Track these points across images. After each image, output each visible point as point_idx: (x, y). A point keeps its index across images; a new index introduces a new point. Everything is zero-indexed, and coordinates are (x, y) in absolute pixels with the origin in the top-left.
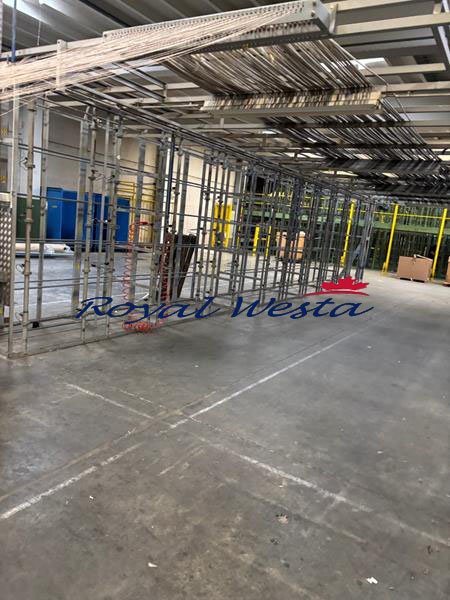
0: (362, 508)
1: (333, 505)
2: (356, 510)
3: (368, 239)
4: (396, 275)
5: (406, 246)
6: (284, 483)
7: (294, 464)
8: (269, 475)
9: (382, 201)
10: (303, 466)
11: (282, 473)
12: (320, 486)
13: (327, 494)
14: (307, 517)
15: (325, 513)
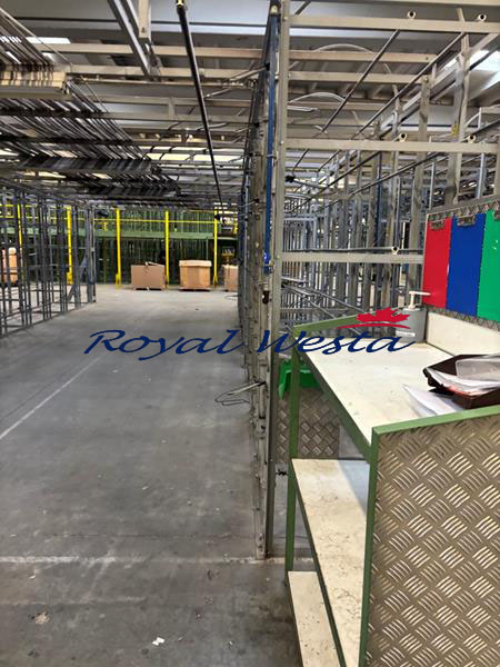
0: (135, 560)
1: (101, 573)
2: (129, 566)
3: (93, 250)
4: (130, 286)
5: (136, 254)
6: (36, 571)
7: (47, 541)
8: (14, 569)
9: (100, 206)
10: (58, 539)
11: (31, 559)
12: (82, 556)
13: (93, 562)
14: (72, 602)
15: (94, 585)
